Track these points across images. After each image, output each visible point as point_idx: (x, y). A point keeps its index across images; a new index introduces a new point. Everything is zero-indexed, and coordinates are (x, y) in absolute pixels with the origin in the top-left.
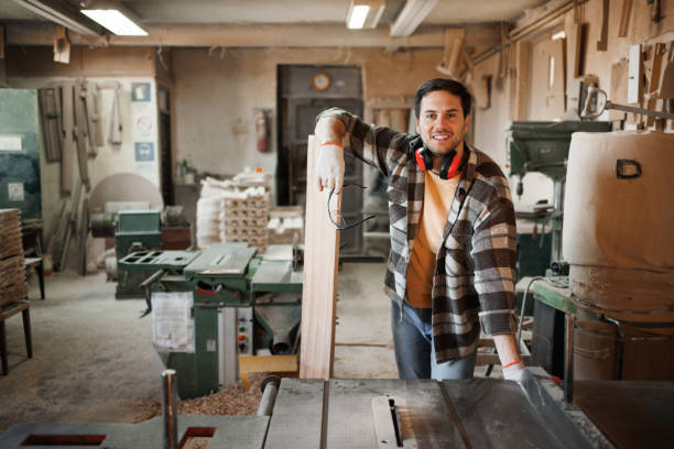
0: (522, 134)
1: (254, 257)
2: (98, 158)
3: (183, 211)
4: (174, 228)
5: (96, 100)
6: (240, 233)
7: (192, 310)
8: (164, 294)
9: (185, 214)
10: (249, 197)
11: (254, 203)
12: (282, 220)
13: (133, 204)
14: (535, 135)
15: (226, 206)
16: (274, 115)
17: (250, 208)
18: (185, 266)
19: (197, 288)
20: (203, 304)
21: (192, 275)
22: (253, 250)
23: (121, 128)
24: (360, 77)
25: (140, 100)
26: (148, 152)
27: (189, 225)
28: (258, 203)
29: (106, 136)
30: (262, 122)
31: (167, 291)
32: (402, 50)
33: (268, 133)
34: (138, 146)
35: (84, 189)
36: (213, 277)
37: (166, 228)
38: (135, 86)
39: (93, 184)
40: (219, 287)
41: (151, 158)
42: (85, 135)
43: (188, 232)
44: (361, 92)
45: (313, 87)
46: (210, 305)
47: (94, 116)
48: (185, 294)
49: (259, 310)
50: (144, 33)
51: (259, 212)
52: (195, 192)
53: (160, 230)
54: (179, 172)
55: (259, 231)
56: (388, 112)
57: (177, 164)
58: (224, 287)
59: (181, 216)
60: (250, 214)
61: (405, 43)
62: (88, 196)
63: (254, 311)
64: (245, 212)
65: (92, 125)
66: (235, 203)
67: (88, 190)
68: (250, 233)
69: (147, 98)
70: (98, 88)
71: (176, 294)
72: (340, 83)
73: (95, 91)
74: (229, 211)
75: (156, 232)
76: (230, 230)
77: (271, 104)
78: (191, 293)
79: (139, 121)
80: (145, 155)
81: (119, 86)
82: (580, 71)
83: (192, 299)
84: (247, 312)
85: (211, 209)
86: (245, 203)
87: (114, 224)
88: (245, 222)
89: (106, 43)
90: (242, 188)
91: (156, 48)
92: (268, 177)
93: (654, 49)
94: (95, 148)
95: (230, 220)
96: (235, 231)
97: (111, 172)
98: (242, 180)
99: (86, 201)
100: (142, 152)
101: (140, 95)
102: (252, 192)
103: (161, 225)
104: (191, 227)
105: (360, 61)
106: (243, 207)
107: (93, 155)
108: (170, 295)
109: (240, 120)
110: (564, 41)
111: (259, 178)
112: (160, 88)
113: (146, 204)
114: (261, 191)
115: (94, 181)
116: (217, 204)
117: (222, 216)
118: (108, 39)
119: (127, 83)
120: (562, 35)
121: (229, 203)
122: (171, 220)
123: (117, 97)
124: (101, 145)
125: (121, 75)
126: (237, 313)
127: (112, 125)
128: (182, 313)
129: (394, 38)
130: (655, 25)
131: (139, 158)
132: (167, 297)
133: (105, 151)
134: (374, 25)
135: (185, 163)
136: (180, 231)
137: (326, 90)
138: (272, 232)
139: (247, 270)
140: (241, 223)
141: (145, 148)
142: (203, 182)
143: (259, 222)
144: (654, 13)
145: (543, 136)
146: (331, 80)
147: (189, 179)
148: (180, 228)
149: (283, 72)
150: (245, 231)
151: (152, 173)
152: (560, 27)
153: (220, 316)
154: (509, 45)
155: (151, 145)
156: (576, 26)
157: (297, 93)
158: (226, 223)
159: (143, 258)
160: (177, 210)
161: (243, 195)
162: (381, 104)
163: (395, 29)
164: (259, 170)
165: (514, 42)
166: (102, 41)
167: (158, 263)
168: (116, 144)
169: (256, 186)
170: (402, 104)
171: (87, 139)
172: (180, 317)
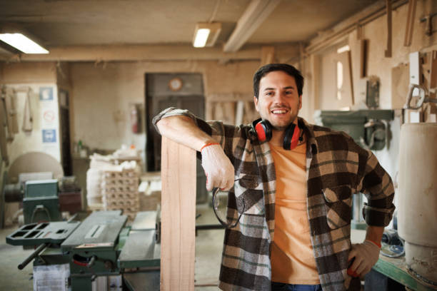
0: (328, 120)
1: (124, 226)
2: (14, 142)
3: (76, 180)
4: (67, 194)
5: (13, 100)
6: (117, 197)
7: (69, 279)
8: (44, 267)
9: (77, 182)
10: (124, 170)
11: (127, 174)
12: (149, 183)
13: (40, 174)
14: (338, 121)
15: (106, 177)
16: (143, 107)
17: (124, 178)
18: (63, 240)
19: (73, 260)
20: (78, 275)
21: (69, 249)
22: (125, 217)
23: (31, 120)
24: (202, 81)
25: (46, 100)
26: (51, 136)
27: (79, 190)
28: (130, 174)
29: (20, 126)
30: (134, 112)
31: (47, 264)
32: (232, 61)
33: (139, 120)
34: (44, 132)
35: (4, 164)
36: (87, 251)
37: (63, 194)
38: (42, 89)
39: (11, 160)
40: (93, 259)
41: (54, 140)
42: (5, 126)
43: (79, 196)
44: (203, 90)
45: (169, 88)
46: (85, 274)
47: (11, 111)
48: (63, 266)
49: (127, 278)
50: (46, 52)
51: (131, 181)
52: (86, 163)
53: (57, 195)
54: (76, 149)
55: (132, 195)
56: (222, 104)
57: (75, 143)
58: (96, 258)
59: (74, 184)
60: (125, 183)
61: (234, 57)
62: (7, 169)
63: (123, 277)
64: (121, 182)
65: (10, 118)
66: (113, 175)
67: (7, 164)
68: (125, 197)
69: (51, 98)
70: (14, 92)
71: (55, 266)
72: (188, 85)
73: (12, 94)
74: (109, 181)
75: (55, 197)
76: (110, 195)
77: (141, 100)
78: (68, 265)
79: (45, 114)
80: (49, 139)
81: (30, 90)
82: (364, 74)
83: (68, 271)
84: (117, 279)
85: (97, 178)
86: (121, 174)
87: (22, 192)
88: (121, 189)
89: (18, 59)
90: (121, 161)
91: (56, 62)
92: (140, 152)
93: (431, 55)
94: (12, 134)
95: (109, 187)
96: (113, 196)
97: (24, 152)
98: (120, 155)
99: (5, 173)
100: (47, 136)
101: (45, 95)
102: (126, 165)
103: (58, 191)
104: (82, 193)
105: (202, 70)
106: (119, 178)
107: (11, 140)
108: (49, 267)
109: (119, 112)
110: (349, 53)
111: (133, 153)
112: (60, 91)
113: (50, 174)
114: (133, 164)
115: (12, 158)
116: (101, 173)
117: (103, 184)
118: (20, 57)
119: (36, 88)
120: (346, 48)
121: (108, 175)
122: (67, 187)
123: (29, 97)
124: (17, 131)
125: (31, 82)
126: (108, 281)
127: (25, 118)
128: (61, 283)
129: (227, 53)
130: (427, 38)
131: (45, 140)
132: (47, 270)
133: (19, 137)
134: (211, 44)
135: (80, 143)
136: (73, 196)
137: (180, 90)
138: (142, 194)
139: (117, 241)
140: (118, 190)
141: (49, 134)
142: (91, 157)
143: (132, 188)
144: (427, 29)
145: (344, 121)
146: (183, 83)
147: (83, 154)
148: (74, 193)
149: (149, 79)
150: (121, 196)
151: (54, 151)
152: (345, 43)
153: (94, 284)
154: (305, 57)
155: (54, 131)
156: (360, 41)
157: (160, 92)
158: (107, 190)
159: (30, 231)
160: (72, 179)
161: (119, 168)
162: (217, 99)
163: (227, 47)
164: (133, 147)
165: (309, 55)
166: (16, 58)
167: (41, 237)
168: (28, 131)
169: (129, 160)
170: (231, 98)
171: (6, 128)
172: (58, 286)
